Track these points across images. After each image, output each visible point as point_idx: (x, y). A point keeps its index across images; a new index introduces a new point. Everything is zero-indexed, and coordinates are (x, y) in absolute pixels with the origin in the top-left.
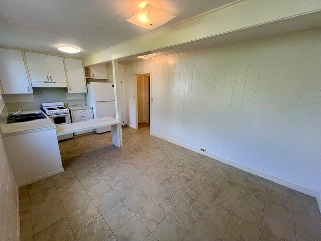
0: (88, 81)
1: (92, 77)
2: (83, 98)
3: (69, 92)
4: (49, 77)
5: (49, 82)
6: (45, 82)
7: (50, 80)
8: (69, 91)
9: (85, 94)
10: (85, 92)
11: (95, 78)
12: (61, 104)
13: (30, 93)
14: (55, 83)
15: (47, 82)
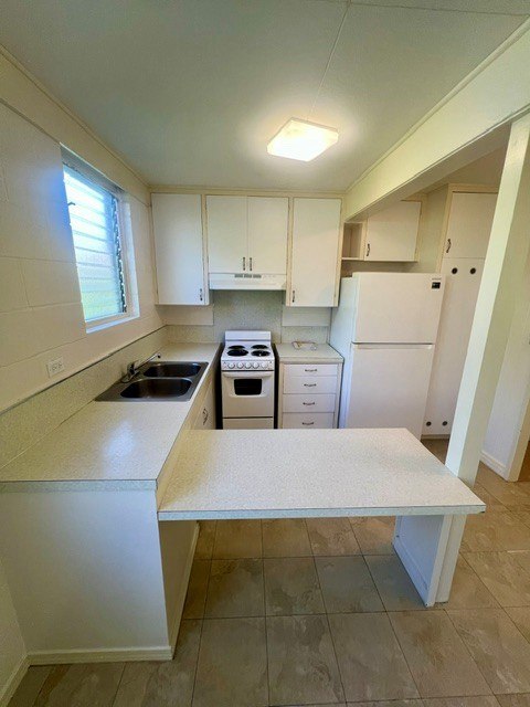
0: (347, 268)
1: (362, 256)
2: (322, 321)
3: (287, 304)
4: (247, 260)
5: (247, 276)
6: (237, 276)
7: (247, 271)
8: (289, 303)
9: (332, 311)
10: (332, 303)
11: (371, 258)
12: (263, 337)
13: (202, 303)
14: (259, 276)
15: (240, 276)
